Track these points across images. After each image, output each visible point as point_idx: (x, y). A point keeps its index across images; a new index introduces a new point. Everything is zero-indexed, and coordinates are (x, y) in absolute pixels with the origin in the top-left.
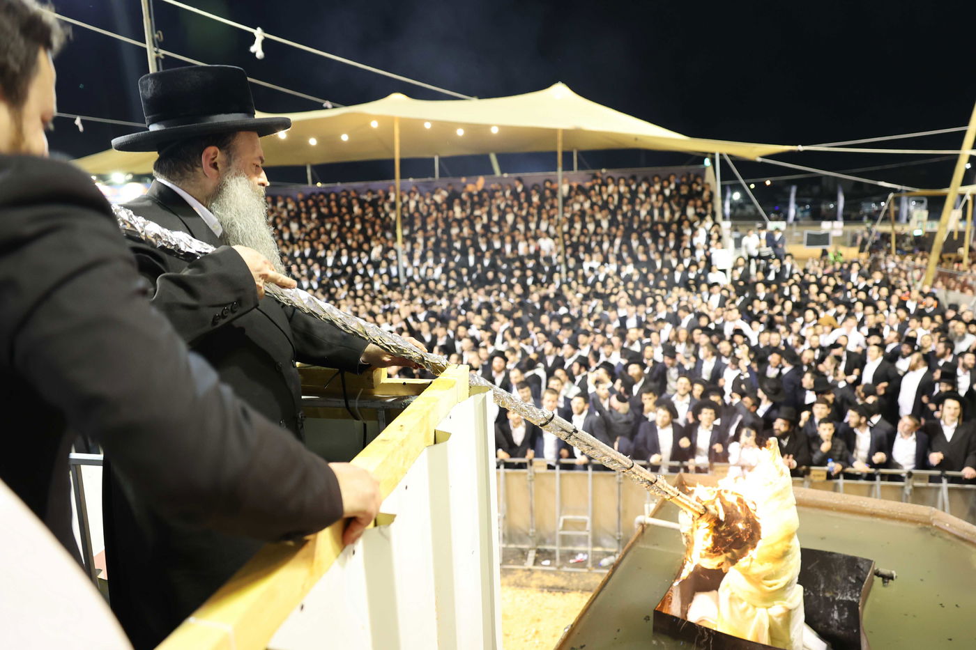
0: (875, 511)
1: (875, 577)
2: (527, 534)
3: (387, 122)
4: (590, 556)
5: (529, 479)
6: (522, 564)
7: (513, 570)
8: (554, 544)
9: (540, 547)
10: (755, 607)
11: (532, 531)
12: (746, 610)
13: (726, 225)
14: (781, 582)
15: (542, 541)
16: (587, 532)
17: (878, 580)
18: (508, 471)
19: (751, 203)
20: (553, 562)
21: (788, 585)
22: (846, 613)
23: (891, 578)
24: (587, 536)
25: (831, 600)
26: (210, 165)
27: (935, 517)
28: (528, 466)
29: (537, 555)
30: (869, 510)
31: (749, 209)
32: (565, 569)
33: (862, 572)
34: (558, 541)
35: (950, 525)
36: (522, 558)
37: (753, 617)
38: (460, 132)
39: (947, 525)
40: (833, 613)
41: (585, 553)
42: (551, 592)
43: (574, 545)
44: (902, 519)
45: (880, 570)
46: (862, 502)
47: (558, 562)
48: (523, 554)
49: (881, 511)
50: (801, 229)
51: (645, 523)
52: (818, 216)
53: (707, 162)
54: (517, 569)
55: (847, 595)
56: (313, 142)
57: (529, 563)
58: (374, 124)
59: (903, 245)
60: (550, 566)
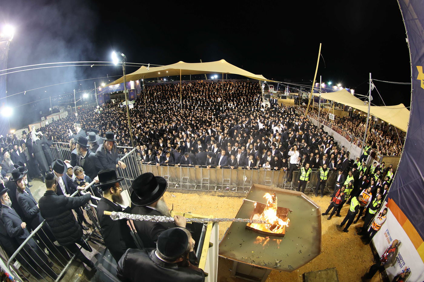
7: (212, 191)
11: (216, 181)
15: (219, 184)
23: (292, 211)
24: (229, 183)
29: (217, 188)
32: (224, 191)
34: (222, 184)
36: (214, 188)
41: (229, 187)
43: (226, 185)
47: (222, 189)
51: (245, 200)
60: (220, 190)
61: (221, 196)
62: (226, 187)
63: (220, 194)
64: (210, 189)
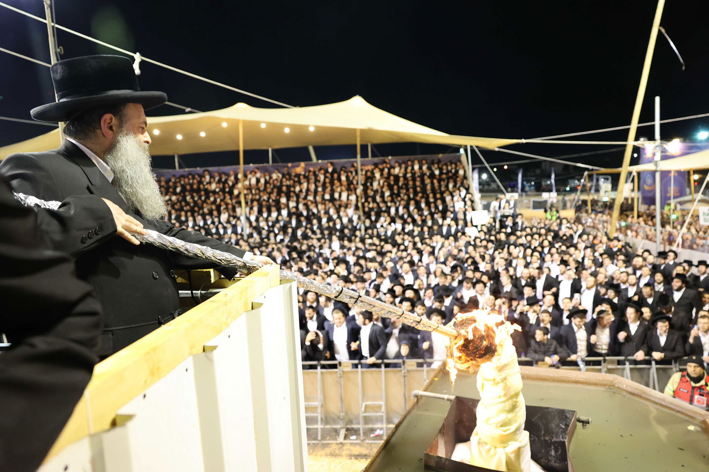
0: (577, 380)
1: (578, 423)
2: (339, 417)
3: (234, 123)
4: (385, 431)
5: (339, 376)
6: (336, 439)
7: (329, 444)
8: (359, 423)
9: (349, 426)
10: (496, 447)
11: (342, 414)
12: (489, 450)
13: (477, 196)
14: (512, 428)
15: (350, 422)
16: (382, 413)
17: (579, 425)
18: (324, 370)
19: (495, 181)
20: (358, 437)
21: (518, 429)
22: (560, 451)
23: (588, 423)
24: (382, 416)
25: (549, 442)
26: (107, 128)
27: (617, 381)
28: (338, 366)
29: (346, 433)
30: (573, 379)
31: (493, 186)
32: (367, 441)
33: (568, 420)
34: (361, 421)
35: (626, 386)
36: (336, 435)
37: (495, 454)
38: (287, 130)
39: (624, 386)
40: (551, 451)
41: (381, 429)
42: (357, 459)
43: (373, 424)
44: (596, 384)
45: (580, 417)
46: (568, 374)
47: (362, 437)
48: (337, 432)
49: (581, 380)
50: (528, 198)
51: (419, 395)
52: (539, 189)
53: (462, 151)
54: (332, 444)
55: (559, 437)
56: (179, 137)
57: (341, 439)
58: (225, 125)
59: (597, 208)
60: (357, 439)
61: (358, 455)
62: (372, 430)
63: (357, 450)
64: (323, 438)
